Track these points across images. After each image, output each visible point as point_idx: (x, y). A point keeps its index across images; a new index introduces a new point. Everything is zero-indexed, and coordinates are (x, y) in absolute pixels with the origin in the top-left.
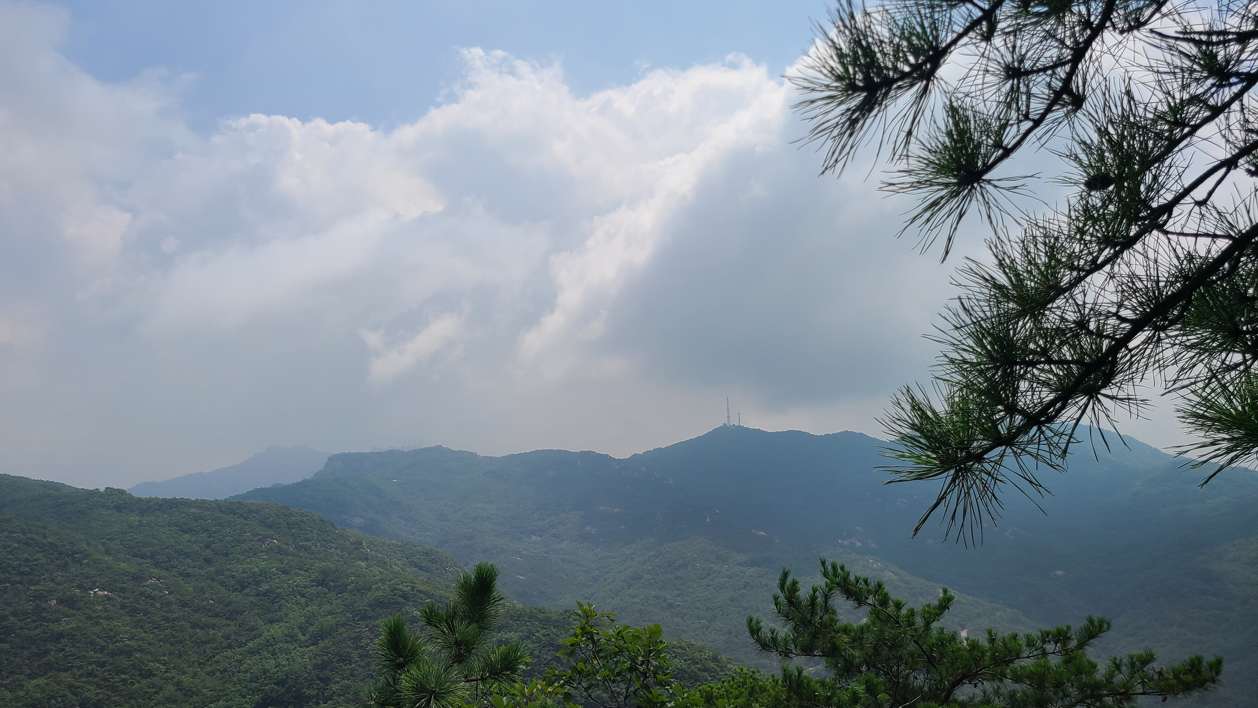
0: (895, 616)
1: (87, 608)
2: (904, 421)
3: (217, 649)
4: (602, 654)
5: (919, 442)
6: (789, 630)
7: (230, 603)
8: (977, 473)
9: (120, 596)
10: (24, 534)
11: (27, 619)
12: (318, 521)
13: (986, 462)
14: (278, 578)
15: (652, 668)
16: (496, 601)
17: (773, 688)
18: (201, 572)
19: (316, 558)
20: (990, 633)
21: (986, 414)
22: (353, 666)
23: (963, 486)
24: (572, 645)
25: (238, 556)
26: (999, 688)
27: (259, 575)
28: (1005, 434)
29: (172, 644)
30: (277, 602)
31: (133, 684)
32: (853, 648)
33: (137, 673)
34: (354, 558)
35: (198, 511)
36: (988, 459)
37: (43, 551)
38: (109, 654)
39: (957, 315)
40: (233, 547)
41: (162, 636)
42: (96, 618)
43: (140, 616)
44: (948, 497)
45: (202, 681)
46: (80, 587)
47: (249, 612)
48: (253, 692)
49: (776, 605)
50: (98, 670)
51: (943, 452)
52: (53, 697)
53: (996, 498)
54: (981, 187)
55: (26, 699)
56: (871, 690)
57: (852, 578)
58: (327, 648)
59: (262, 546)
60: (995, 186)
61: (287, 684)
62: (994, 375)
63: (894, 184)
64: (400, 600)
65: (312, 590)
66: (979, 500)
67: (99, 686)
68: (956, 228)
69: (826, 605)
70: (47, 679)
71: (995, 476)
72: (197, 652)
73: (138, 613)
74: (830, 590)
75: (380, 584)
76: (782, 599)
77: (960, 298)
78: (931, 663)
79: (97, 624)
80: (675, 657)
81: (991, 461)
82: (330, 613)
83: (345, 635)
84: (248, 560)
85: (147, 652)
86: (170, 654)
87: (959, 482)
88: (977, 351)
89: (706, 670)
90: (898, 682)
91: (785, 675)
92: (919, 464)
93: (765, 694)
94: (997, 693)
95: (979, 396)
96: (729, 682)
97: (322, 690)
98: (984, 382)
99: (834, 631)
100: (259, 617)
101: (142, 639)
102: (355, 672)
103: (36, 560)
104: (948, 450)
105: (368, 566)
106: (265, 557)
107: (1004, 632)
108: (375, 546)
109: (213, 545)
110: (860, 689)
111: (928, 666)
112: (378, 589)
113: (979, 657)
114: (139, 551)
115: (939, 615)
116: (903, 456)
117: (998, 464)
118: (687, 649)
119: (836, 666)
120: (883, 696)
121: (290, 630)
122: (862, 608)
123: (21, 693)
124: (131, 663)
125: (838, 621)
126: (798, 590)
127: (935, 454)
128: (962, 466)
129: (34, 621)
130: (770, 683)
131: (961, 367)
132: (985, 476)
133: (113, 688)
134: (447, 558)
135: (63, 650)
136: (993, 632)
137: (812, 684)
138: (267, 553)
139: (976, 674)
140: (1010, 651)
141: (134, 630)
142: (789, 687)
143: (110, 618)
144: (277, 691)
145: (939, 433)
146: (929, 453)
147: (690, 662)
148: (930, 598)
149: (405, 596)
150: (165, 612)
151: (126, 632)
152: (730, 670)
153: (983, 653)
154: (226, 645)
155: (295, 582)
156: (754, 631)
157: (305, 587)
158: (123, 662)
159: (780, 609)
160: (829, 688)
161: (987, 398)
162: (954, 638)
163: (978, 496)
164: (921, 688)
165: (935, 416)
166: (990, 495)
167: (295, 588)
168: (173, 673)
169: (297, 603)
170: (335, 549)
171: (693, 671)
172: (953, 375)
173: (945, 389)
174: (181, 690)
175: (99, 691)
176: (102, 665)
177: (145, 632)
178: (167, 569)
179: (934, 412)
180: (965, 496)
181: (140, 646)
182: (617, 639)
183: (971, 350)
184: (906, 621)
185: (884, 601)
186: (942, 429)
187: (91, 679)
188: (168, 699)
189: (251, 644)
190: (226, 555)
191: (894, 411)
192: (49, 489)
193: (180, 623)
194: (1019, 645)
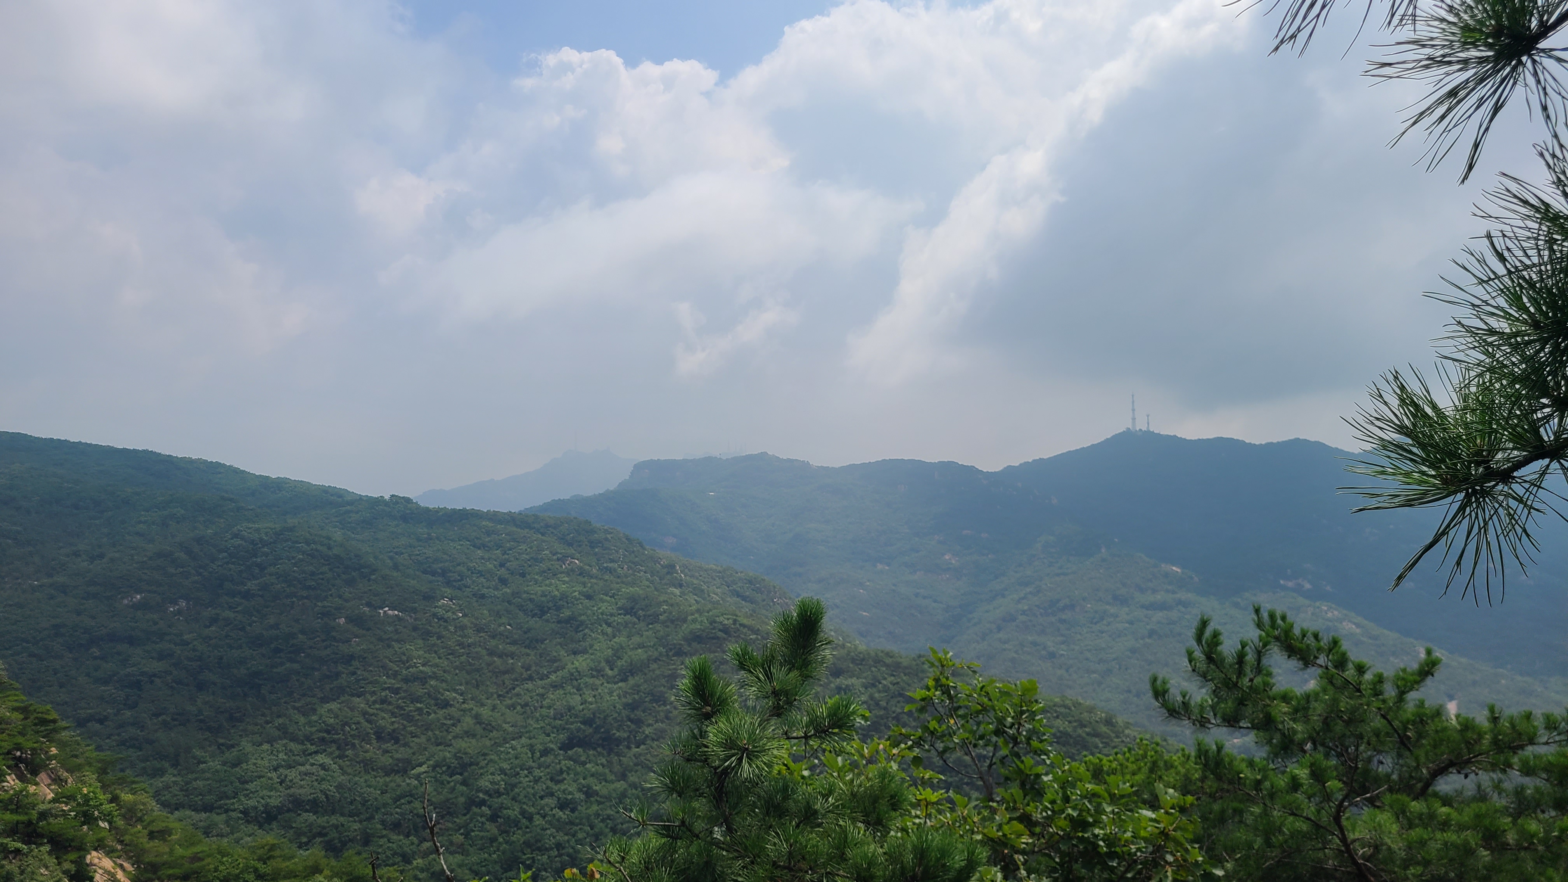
0: (1356, 681)
1: (378, 628)
2: (1387, 421)
3: (517, 680)
4: (961, 712)
5: (1411, 452)
6: (1206, 694)
7: (529, 630)
8: (1501, 498)
9: (411, 617)
10: (308, 544)
11: (315, 638)
12: (624, 540)
13: (1517, 482)
14: (581, 603)
15: (1024, 733)
16: (823, 645)
17: (1183, 764)
18: (496, 593)
19: (623, 583)
20: (1492, 710)
21: (1521, 411)
22: (668, 707)
23: (1477, 517)
24: (923, 700)
25: (536, 577)
26: (1500, 781)
27: (560, 600)
28: (1550, 441)
29: (468, 673)
30: (580, 631)
31: (429, 714)
32: (1294, 720)
33: (433, 702)
34: (666, 584)
35: (490, 525)
36: (1519, 478)
37: (329, 564)
38: (402, 680)
39: (1482, 262)
40: (530, 566)
41: (458, 663)
42: (388, 639)
43: (433, 640)
44: (1452, 533)
45: (502, 715)
46: (368, 604)
47: (550, 641)
48: (557, 731)
49: (1190, 662)
50: (391, 697)
51: (1447, 467)
52: (346, 724)
53: (1528, 535)
54: (1534, 62)
55: (320, 724)
56: (1318, 775)
57: (1297, 631)
58: (639, 686)
59: (562, 566)
60: (1559, 60)
61: (595, 723)
62: (1538, 352)
63: (1390, 64)
64: (720, 634)
65: (619, 619)
66: (1501, 537)
67: (393, 714)
68: (1487, 129)
69: (1258, 664)
70: (340, 703)
71: (1529, 503)
72: (495, 683)
73: (431, 637)
74: (1265, 645)
75: (697, 615)
76: (1198, 654)
77: (1489, 236)
78: (1404, 743)
79: (389, 646)
80: (1057, 717)
81: (1525, 481)
82: (641, 646)
83: (658, 672)
84: (547, 582)
85: (443, 680)
86: (467, 683)
87: (1471, 512)
88: (1511, 315)
89: (1097, 735)
90: (1356, 768)
91: (1199, 750)
92: (1409, 484)
93: (1172, 771)
94: (1497, 787)
95: (1512, 384)
96: (1125, 754)
97: (634, 733)
98: (1521, 363)
99: (1269, 697)
100: (561, 646)
101: (437, 666)
102: (671, 715)
103: (322, 573)
104: (1455, 464)
105: (683, 594)
106: (566, 579)
107: (1511, 709)
108: (689, 570)
109: (508, 564)
110: (1303, 773)
111: (1399, 748)
112: (694, 621)
113: (1474, 740)
114: (429, 567)
115: (1418, 682)
116: (1383, 473)
117: (1536, 485)
118: (1073, 708)
119: (1269, 742)
120: (1333, 784)
121: (596, 664)
122: (1309, 670)
123: (314, 718)
124: (426, 691)
125: (1274, 684)
126: (1221, 644)
127: (1434, 469)
128: (1478, 488)
129: (323, 641)
130: (1179, 758)
131: (1485, 341)
132: (1513, 503)
133: (409, 718)
134: (774, 587)
135: (354, 673)
136: (1496, 710)
137: (1236, 763)
138: (568, 575)
139: (1468, 762)
140: (1520, 734)
141: (427, 655)
142: (1205, 765)
143: (402, 641)
144: (584, 731)
145: (1442, 438)
146: (1425, 469)
147: (1075, 724)
148: (1405, 658)
149: (726, 630)
150: (459, 636)
151: (419, 657)
152: (1128, 736)
153: (1480, 736)
154: (527, 677)
155: (600, 609)
156: (1160, 693)
157: (612, 615)
158: (418, 690)
159: (1195, 666)
160: (1259, 770)
161: (1524, 386)
162: (1438, 713)
163: (1499, 531)
164: (1388, 776)
165: (1436, 414)
166: (1519, 530)
167: (600, 616)
168: (470, 705)
169: (604, 633)
170: (645, 572)
171: (1080, 736)
172: (1469, 352)
173: (1455, 373)
174: (480, 723)
175: (393, 719)
176: (396, 691)
177: (440, 658)
178: (460, 589)
179: (1434, 407)
180: (1480, 531)
181: (434, 673)
182: (980, 695)
183: (1502, 314)
184: (1371, 689)
185: (1341, 663)
186: (1447, 433)
187: (385, 706)
188: (466, 732)
189: (553, 677)
190: (523, 575)
191: (1372, 406)
192: (332, 495)
193: (476, 650)
194: (1534, 727)
